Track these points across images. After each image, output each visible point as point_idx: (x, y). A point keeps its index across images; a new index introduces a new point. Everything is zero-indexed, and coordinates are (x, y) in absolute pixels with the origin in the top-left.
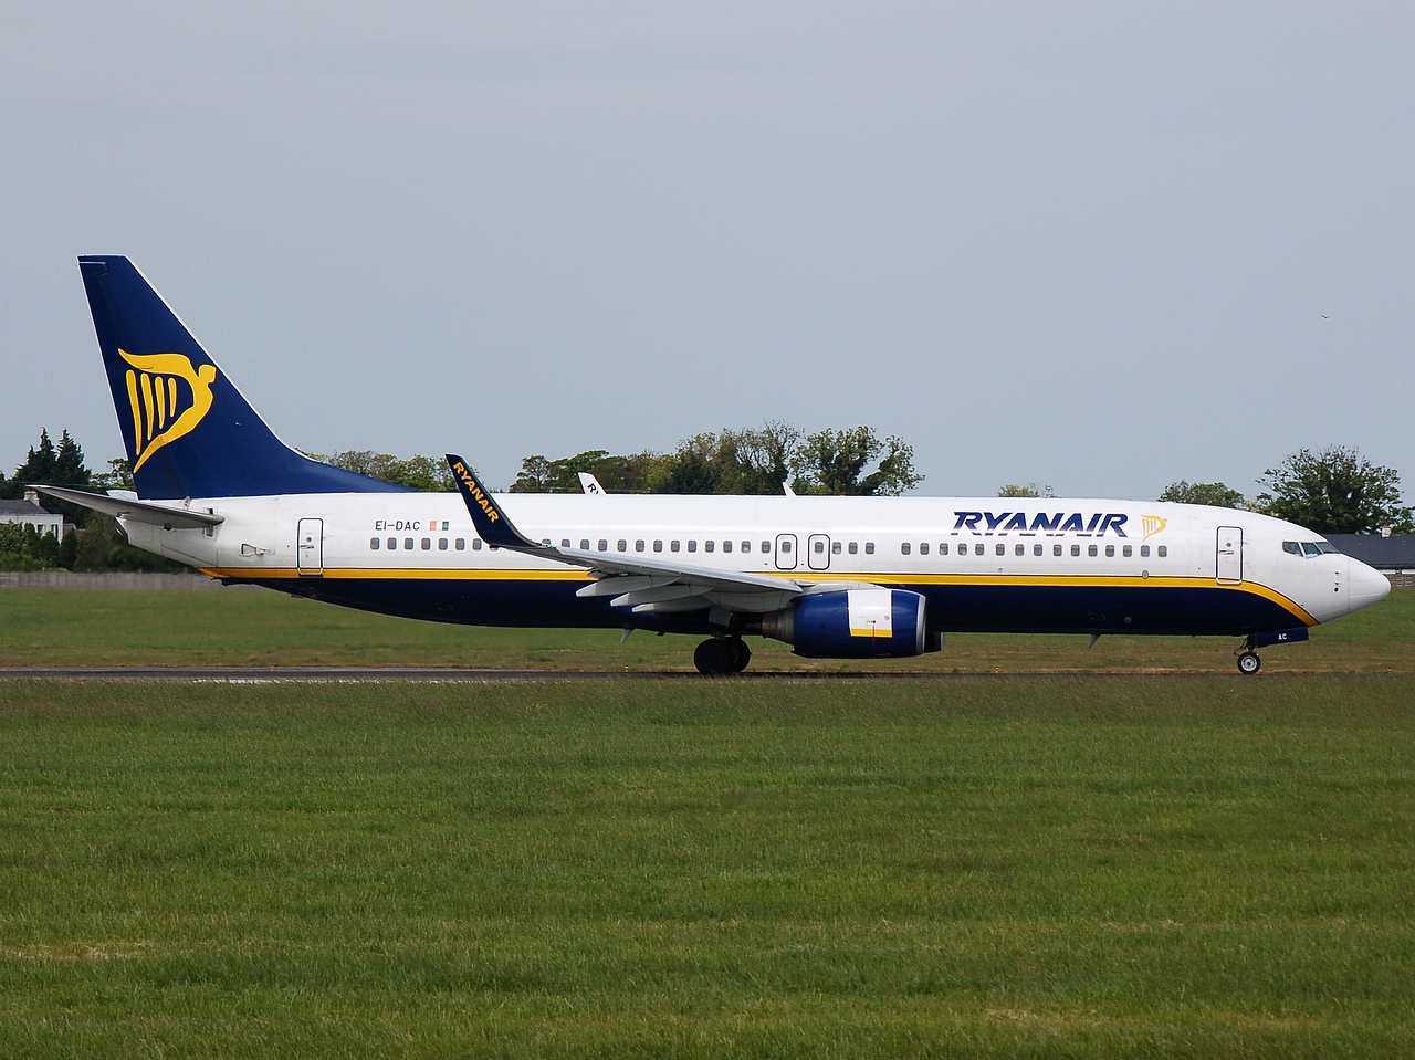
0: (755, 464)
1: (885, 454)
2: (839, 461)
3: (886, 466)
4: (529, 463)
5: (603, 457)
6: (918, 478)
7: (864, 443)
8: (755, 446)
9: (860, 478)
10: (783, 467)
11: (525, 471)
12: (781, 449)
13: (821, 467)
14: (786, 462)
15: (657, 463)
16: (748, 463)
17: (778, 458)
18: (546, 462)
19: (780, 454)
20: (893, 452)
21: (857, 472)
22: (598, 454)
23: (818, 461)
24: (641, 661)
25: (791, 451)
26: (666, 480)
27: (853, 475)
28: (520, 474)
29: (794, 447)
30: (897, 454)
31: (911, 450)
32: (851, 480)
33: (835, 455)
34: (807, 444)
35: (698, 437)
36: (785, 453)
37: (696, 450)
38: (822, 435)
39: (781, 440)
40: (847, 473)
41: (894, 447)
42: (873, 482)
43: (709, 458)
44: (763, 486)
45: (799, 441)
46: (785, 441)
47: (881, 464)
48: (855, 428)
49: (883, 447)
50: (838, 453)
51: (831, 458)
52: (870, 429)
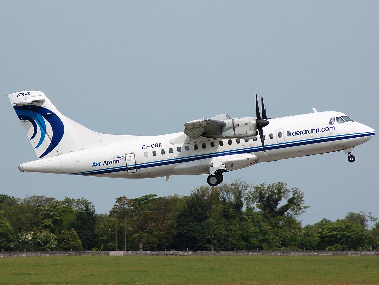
0: (227, 200)
1: (291, 195)
2: (268, 199)
3: (291, 201)
4: (120, 200)
5: (155, 197)
6: (306, 207)
7: (280, 190)
8: (228, 192)
9: (278, 207)
10: (241, 201)
11: (117, 204)
12: (240, 193)
13: (259, 201)
14: (243, 199)
15: (181, 200)
16: (224, 200)
17: (238, 197)
18: (127, 200)
19: (240, 195)
20: (294, 195)
21: (277, 204)
22: (151, 196)
23: (258, 199)
25: (245, 193)
26: (184, 208)
27: (275, 205)
28: (115, 205)
29: (246, 192)
30: (296, 196)
31: (303, 194)
32: (274, 207)
33: (266, 196)
34: (253, 190)
35: (201, 188)
36: (242, 194)
37: (200, 194)
38: (260, 186)
39: (240, 189)
40: (272, 205)
41: (295, 192)
42: (285, 208)
43: (206, 198)
44: (232, 211)
45: (249, 189)
46: (242, 189)
47: (288, 200)
48: (277, 183)
49: (289, 192)
50: (268, 195)
51: (264, 197)
52: (284, 184)
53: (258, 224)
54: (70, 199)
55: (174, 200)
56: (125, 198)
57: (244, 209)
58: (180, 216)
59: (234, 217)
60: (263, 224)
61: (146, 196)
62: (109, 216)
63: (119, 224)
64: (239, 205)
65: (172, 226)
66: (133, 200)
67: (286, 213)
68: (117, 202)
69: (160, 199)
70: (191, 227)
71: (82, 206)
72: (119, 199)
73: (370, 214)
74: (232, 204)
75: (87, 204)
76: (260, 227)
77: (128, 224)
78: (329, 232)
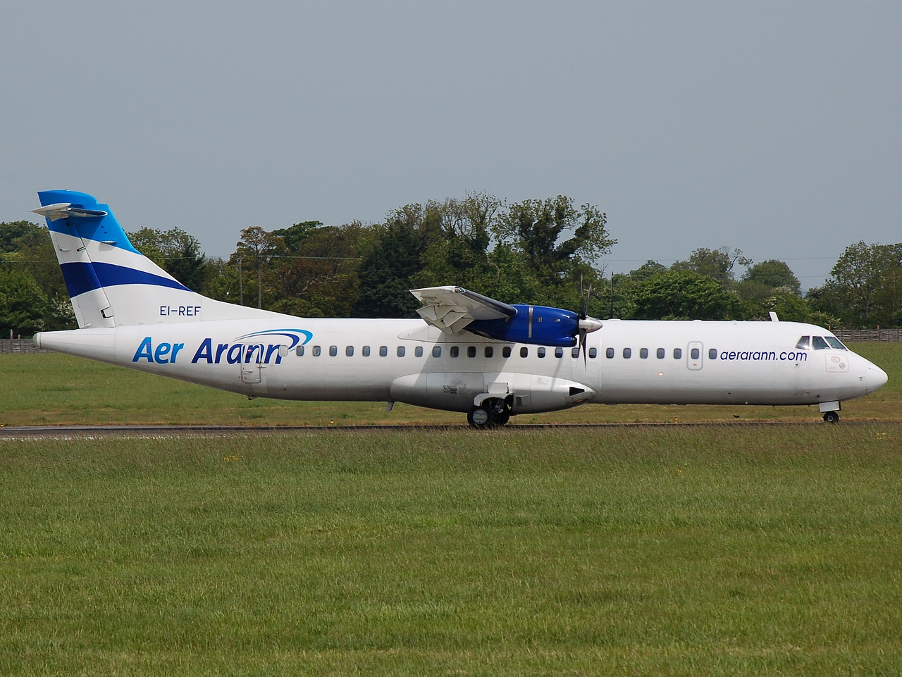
0: (458, 232)
1: (582, 221)
2: (537, 229)
3: (582, 233)
4: (248, 233)
5: (318, 227)
6: (610, 243)
7: (562, 212)
8: (458, 215)
9: (557, 243)
10: (485, 234)
11: (243, 241)
12: (483, 218)
13: (521, 233)
14: (487, 230)
15: (366, 231)
16: (452, 233)
17: (480, 225)
18: (264, 233)
19: (482, 222)
20: (588, 219)
21: (554, 238)
22: (312, 224)
23: (518, 228)
24: (345, 416)
25: (492, 219)
26: (375, 248)
27: (550, 241)
28: (240, 244)
29: (495, 215)
30: (591, 221)
31: (605, 217)
32: (548, 246)
33: (534, 223)
34: (508, 212)
35: (406, 208)
36: (487, 221)
37: (404, 218)
38: (522, 205)
39: (483, 209)
40: (544, 238)
41: (589, 215)
42: (569, 247)
43: (416, 227)
44: (467, 253)
45: (500, 209)
46: (487, 210)
47: (577, 231)
48: (554, 198)
49: (579, 215)
50: (537, 221)
51: (530, 225)
52: (568, 199)
53: (517, 278)
54: (151, 231)
55: (353, 232)
56: (259, 229)
57: (491, 248)
58: (365, 266)
59: (472, 265)
60: (526, 279)
61: (301, 224)
62: (229, 264)
63: (247, 281)
64: (481, 242)
65: (350, 284)
66: (276, 233)
67: (571, 256)
68: (243, 237)
69: (328, 229)
70: (389, 287)
71: (176, 245)
72: (248, 231)
73: (738, 251)
74: (467, 240)
75: (184, 238)
76: (520, 283)
77: (263, 281)
78: (654, 292)
